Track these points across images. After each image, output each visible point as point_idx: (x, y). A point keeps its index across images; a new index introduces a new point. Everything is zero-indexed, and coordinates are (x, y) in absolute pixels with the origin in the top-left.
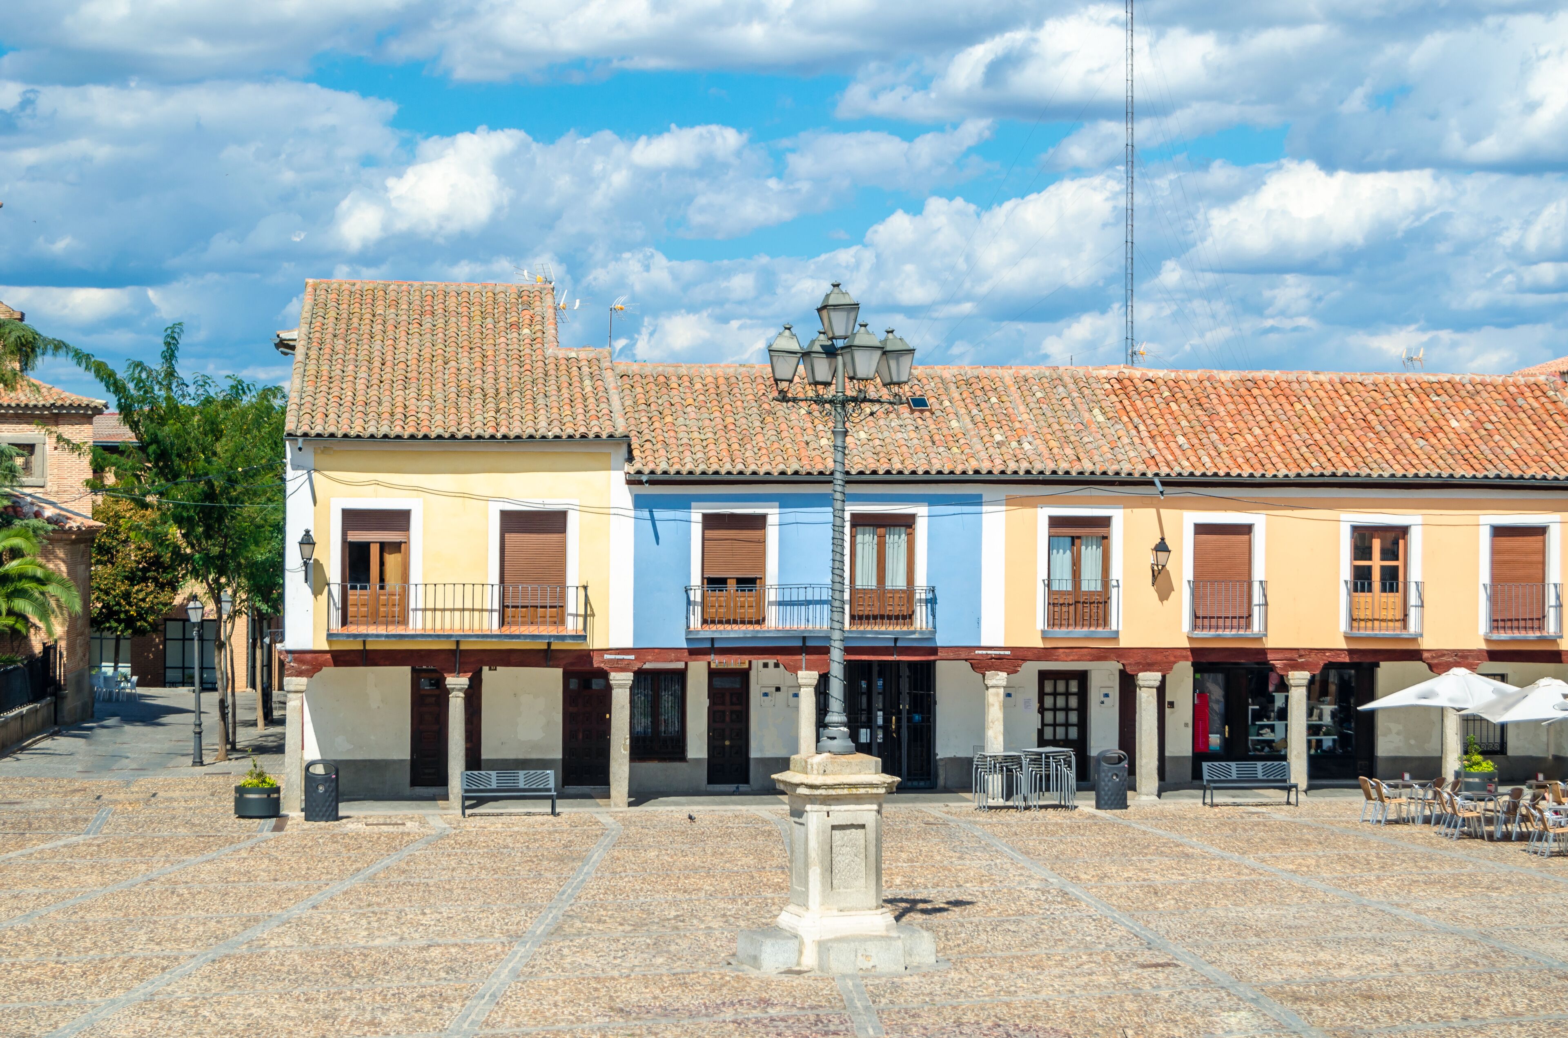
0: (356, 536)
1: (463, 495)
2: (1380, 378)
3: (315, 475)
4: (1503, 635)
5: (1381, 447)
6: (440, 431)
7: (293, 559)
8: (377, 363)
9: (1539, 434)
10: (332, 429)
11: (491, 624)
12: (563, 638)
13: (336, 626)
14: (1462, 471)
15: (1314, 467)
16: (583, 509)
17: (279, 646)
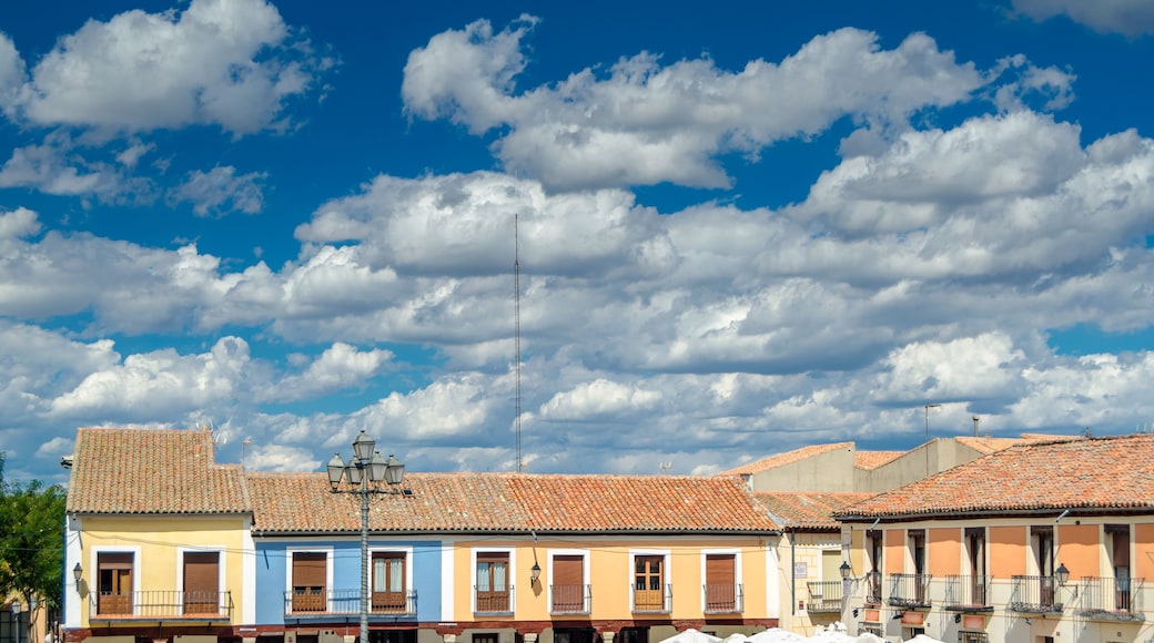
0: (105, 566)
1: (163, 544)
2: (649, 478)
3: (82, 533)
4: (714, 611)
5: (649, 514)
6: (151, 509)
7: (70, 578)
8: (116, 473)
9: (730, 507)
10: (92, 509)
11: (179, 613)
12: (217, 620)
13: (94, 614)
14: (692, 526)
15: (615, 525)
16: (228, 551)
17: (62, 626)
